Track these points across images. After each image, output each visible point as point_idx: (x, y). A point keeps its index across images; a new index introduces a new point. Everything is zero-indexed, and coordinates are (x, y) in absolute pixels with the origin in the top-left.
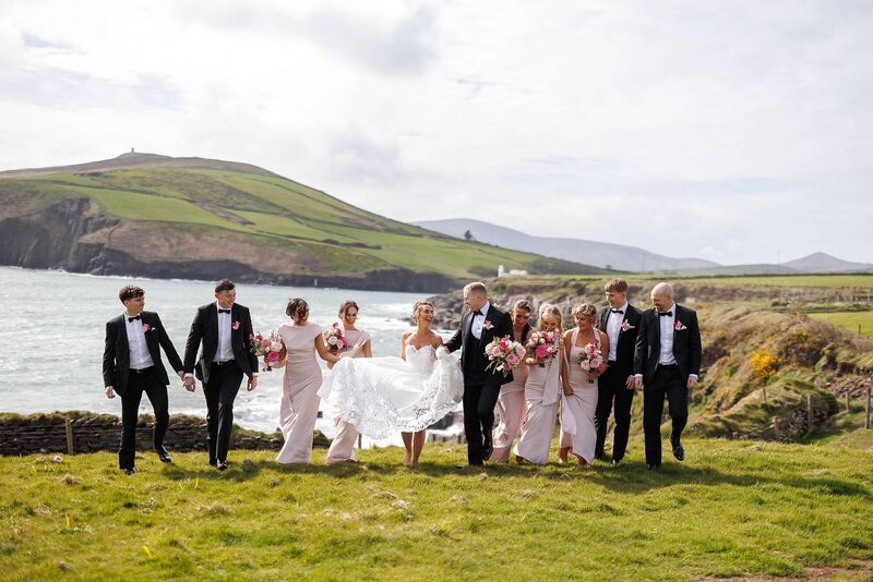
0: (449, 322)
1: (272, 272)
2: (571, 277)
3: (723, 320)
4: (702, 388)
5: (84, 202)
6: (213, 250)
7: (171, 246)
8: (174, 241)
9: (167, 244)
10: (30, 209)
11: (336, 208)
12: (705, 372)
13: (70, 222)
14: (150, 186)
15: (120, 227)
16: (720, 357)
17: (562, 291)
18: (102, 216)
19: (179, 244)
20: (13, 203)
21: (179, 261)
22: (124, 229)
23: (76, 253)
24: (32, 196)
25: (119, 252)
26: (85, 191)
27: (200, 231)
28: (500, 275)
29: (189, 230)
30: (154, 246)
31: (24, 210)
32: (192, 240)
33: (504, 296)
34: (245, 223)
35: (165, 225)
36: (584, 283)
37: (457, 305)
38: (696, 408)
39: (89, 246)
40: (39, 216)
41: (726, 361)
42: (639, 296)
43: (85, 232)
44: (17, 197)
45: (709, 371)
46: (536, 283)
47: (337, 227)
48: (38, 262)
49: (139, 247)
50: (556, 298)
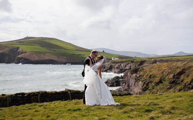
0: (103, 70)
1: (61, 61)
2: (130, 59)
3: (182, 65)
4: (180, 80)
5: (18, 48)
6: (47, 57)
7: (38, 57)
8: (39, 56)
9: (37, 57)
10: (6, 50)
11: (74, 47)
12: (180, 77)
13: (15, 53)
14: (32, 44)
15: (26, 53)
16: (184, 73)
17: (128, 62)
18: (22, 51)
19: (40, 56)
20: (2, 49)
21: (40, 60)
22: (27, 54)
23: (17, 59)
24: (6, 47)
25: (27, 59)
26: (18, 46)
27: (44, 53)
28: (113, 60)
29: (42, 53)
30: (34, 57)
31: (5, 51)
32: (43, 55)
33: (115, 64)
34: (54, 51)
35: (36, 52)
36: (133, 60)
37: (104, 67)
38: (179, 85)
39: (20, 58)
40: (8, 52)
41: (185, 74)
42: (146, 62)
43: (19, 55)
44: (3, 48)
45: (181, 77)
46: (122, 61)
47: (75, 51)
48: (9, 62)
49: (31, 57)
50: (127, 64)
